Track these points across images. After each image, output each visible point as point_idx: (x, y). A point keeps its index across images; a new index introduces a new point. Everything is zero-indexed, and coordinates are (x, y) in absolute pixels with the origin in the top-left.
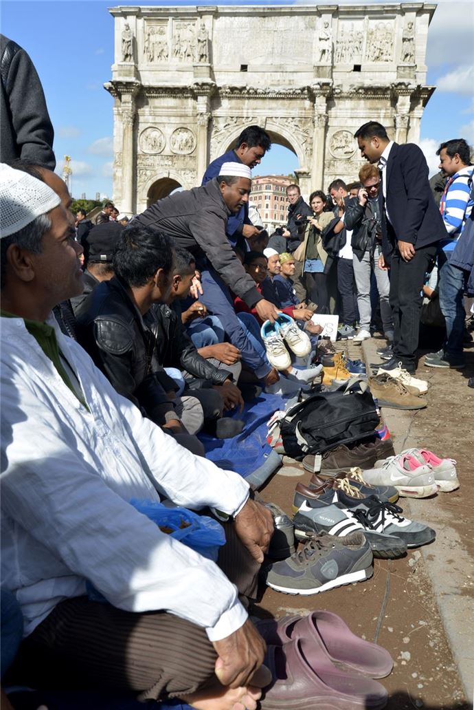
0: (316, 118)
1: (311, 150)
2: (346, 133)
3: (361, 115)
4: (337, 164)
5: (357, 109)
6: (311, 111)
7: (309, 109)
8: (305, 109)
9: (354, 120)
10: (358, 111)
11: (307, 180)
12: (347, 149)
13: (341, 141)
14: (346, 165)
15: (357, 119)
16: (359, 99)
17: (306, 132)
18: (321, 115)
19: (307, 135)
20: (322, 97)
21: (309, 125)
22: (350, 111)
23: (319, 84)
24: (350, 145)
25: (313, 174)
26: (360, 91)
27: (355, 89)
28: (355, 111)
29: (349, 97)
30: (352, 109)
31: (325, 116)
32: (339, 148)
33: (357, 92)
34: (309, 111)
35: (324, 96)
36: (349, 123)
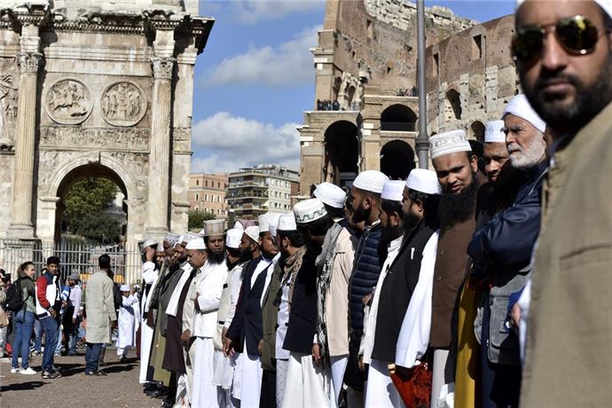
0: (23, 59)
1: (16, 108)
2: (74, 83)
3: (98, 56)
4: (60, 132)
5: (90, 47)
6: (16, 47)
7: (12, 44)
8: (5, 44)
9: (87, 63)
10: (93, 50)
11: (8, 158)
12: (75, 110)
13: (66, 96)
14: (74, 135)
15: (92, 62)
16: (95, 31)
17: (6, 79)
18: (30, 55)
19: (7, 85)
20: (32, 26)
21: (12, 68)
22: (79, 49)
23: (26, 6)
24: (81, 102)
25: (19, 149)
26: (95, 19)
27: (86, 16)
28: (89, 49)
29: (78, 28)
30: (83, 47)
31: (36, 56)
32: (63, 106)
33: (90, 21)
34: (11, 48)
35: (35, 25)
36: (79, 68)
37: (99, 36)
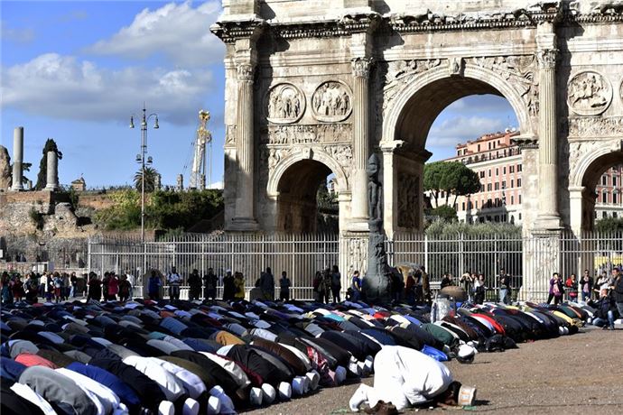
0: (540, 55)
1: (537, 104)
2: (592, 75)
3: (614, 47)
4: (582, 124)
5: (605, 38)
6: (534, 45)
7: (530, 42)
8: (523, 43)
9: (604, 54)
10: (608, 41)
11: (533, 151)
12: (595, 101)
13: (585, 88)
14: (596, 126)
15: (608, 53)
16: (609, 22)
17: (526, 76)
18: (547, 51)
19: (528, 81)
20: (546, 23)
21: (532, 65)
22: (595, 42)
23: (538, 5)
24: (600, 93)
25: (542, 142)
26: (608, 11)
27: (598, 8)
28: (604, 41)
29: (593, 20)
30: (598, 39)
31: (552, 52)
32: (584, 98)
33: (604, 11)
34: (529, 46)
35: (549, 22)
36: (596, 59)
37: (614, 27)
